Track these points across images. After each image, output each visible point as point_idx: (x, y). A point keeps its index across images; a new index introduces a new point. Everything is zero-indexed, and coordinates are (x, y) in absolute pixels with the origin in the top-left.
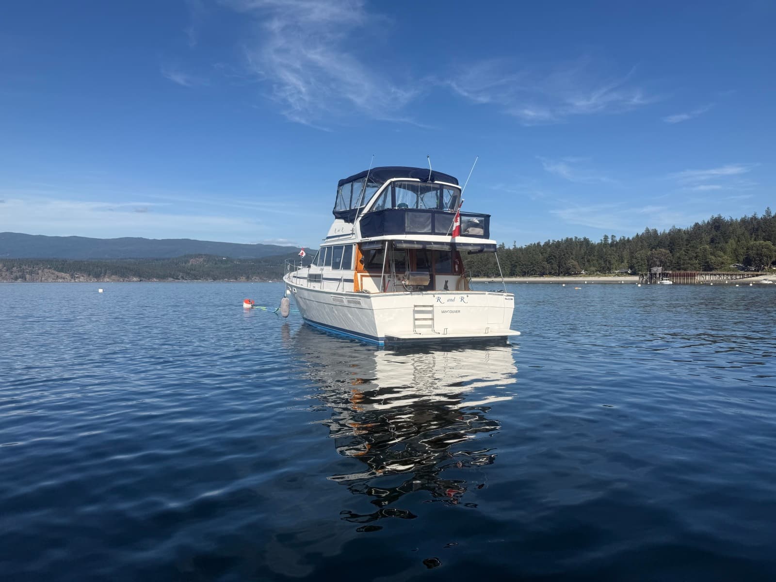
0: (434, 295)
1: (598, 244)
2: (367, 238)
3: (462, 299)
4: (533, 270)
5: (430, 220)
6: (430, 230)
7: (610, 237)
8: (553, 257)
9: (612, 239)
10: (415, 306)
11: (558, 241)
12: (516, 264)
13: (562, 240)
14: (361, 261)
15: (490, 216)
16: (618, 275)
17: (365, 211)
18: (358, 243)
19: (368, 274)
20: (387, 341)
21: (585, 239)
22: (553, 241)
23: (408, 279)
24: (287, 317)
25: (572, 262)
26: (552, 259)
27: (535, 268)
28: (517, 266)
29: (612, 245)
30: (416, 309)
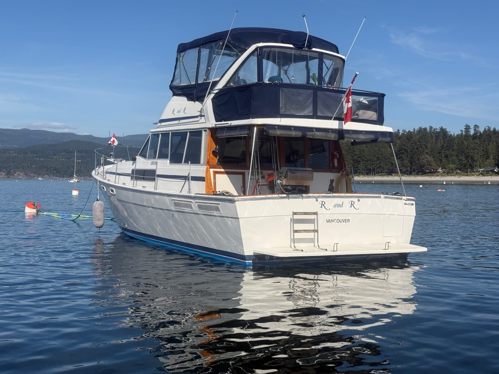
0: (316, 198)
1: (458, 135)
2: (223, 122)
3: (352, 204)
4: (379, 167)
5: (311, 100)
6: (311, 112)
7: (472, 127)
8: (403, 151)
9: (475, 130)
10: (295, 213)
11: (409, 131)
12: (359, 159)
13: (414, 129)
14: (214, 153)
15: (385, 95)
16: (483, 175)
17: (220, 86)
18: (210, 129)
19: (222, 170)
20: (257, 261)
21: (442, 129)
22: (404, 131)
23: (285, 177)
24: (101, 227)
25: (426, 158)
26: (403, 153)
27: (381, 164)
28: (359, 162)
29: (475, 137)
30: (296, 217)
